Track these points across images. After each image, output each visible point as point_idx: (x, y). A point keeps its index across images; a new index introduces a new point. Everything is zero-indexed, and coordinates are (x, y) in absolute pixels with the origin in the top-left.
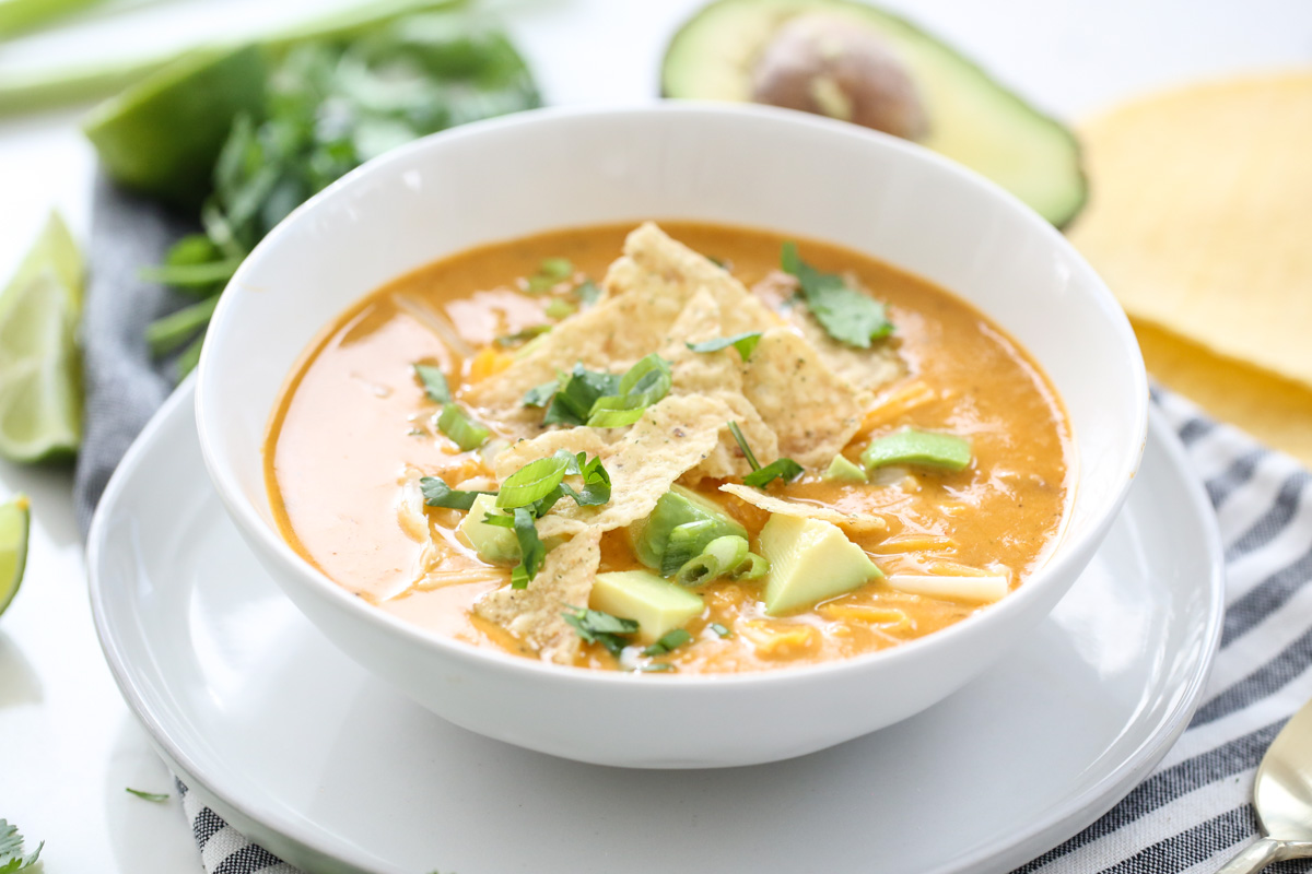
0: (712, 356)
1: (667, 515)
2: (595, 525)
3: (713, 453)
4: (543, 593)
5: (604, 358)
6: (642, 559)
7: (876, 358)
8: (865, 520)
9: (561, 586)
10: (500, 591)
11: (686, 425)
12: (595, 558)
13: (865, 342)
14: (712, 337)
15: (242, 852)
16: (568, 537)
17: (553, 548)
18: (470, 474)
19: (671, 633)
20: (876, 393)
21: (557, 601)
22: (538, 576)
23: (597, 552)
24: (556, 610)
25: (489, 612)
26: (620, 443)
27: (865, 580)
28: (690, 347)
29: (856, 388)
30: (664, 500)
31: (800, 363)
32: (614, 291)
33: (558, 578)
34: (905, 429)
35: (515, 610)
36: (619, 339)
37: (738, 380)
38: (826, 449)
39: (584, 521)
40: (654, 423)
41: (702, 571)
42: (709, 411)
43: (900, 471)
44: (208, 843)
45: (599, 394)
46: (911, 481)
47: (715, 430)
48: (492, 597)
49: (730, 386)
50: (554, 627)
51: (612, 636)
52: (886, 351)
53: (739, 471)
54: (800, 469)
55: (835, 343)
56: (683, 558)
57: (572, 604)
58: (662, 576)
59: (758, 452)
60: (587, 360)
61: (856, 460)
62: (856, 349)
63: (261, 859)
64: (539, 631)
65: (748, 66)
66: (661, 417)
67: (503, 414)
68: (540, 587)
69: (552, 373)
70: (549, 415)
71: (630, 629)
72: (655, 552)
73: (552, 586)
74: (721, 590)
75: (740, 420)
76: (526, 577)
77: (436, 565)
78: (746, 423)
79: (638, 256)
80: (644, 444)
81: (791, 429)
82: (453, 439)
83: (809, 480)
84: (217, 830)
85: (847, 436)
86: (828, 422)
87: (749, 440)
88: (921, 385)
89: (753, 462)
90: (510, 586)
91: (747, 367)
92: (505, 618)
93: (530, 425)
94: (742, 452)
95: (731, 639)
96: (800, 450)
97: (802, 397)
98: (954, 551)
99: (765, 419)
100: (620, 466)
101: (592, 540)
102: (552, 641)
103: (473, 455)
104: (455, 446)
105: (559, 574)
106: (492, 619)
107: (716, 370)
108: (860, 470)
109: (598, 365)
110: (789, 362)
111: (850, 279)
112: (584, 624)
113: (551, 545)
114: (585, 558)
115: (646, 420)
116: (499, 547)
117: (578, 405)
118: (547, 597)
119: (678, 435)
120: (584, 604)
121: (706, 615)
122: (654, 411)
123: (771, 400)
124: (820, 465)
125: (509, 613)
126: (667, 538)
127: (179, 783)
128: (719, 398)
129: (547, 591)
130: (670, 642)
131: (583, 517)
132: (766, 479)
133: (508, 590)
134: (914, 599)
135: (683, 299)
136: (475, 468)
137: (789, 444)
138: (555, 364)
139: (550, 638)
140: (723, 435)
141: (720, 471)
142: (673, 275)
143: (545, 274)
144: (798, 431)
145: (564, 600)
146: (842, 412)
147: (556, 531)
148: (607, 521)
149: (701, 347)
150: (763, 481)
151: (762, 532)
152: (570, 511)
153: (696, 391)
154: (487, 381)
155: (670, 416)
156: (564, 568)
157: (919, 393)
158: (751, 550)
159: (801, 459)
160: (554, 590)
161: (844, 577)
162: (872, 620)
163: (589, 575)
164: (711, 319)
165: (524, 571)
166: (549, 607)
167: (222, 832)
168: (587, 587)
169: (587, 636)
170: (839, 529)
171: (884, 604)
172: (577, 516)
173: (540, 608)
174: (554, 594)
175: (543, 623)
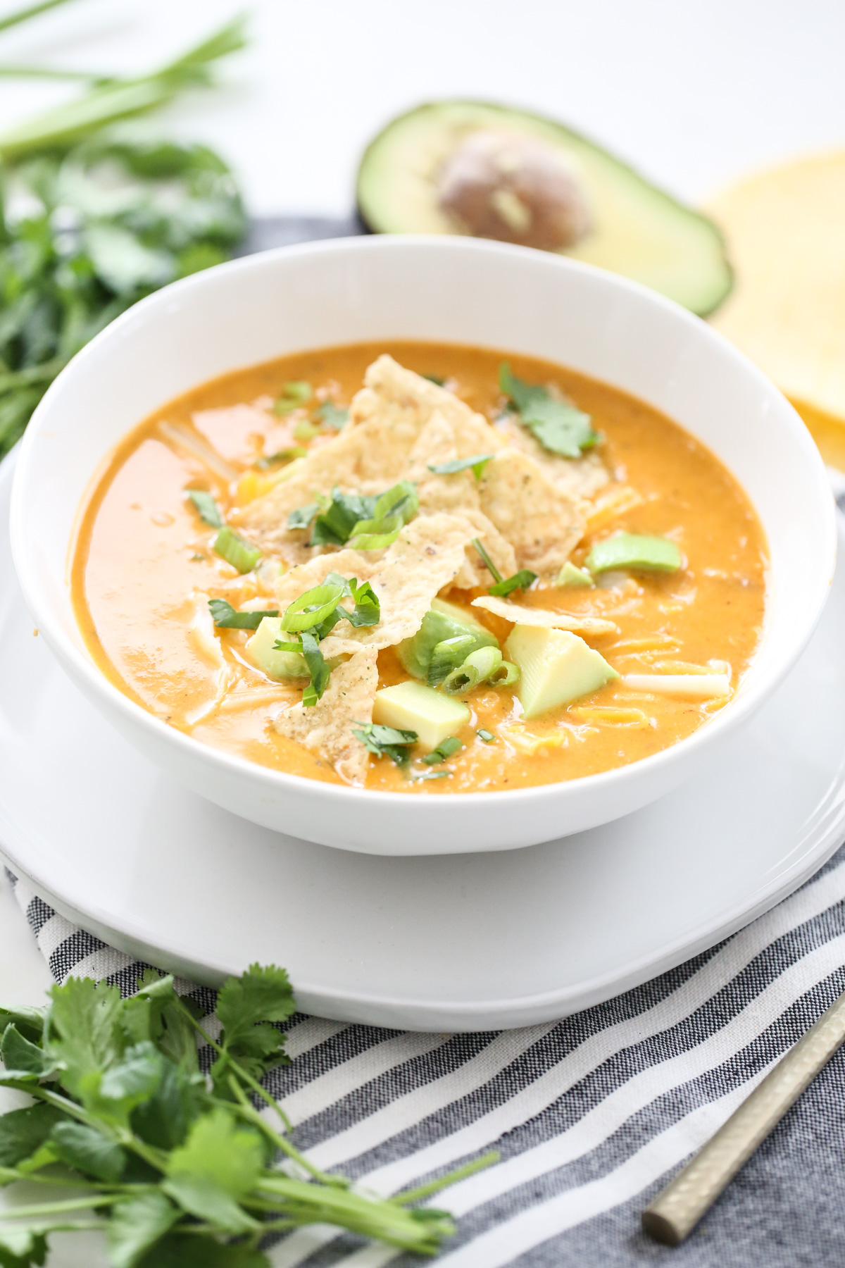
0: (451, 477)
1: (430, 631)
2: (371, 645)
3: (461, 569)
4: (331, 709)
5: (355, 479)
6: (410, 670)
7: (586, 466)
8: (598, 625)
9: (345, 702)
10: (293, 708)
11: (436, 543)
12: (374, 676)
13: (575, 452)
14: (448, 458)
15: (74, 938)
16: (348, 657)
17: (336, 667)
18: (250, 595)
19: (445, 741)
20: (593, 500)
21: (344, 716)
22: (325, 694)
23: (375, 669)
24: (343, 724)
25: (285, 729)
26: (380, 563)
27: (605, 682)
28: (432, 469)
29: (575, 498)
30: (429, 618)
31: (526, 480)
32: (359, 419)
33: (342, 695)
34: (620, 534)
35: (308, 726)
36: (369, 463)
37: (476, 499)
38: (554, 556)
39: (360, 641)
40: (409, 543)
41: (463, 680)
42: (454, 528)
43: (622, 575)
44: (43, 930)
45: (357, 518)
46: (632, 584)
47: (461, 547)
48: (287, 715)
49: (469, 504)
50: (344, 740)
51: (396, 747)
52: (594, 459)
53: (483, 581)
54: (534, 577)
55: (549, 453)
56: (446, 668)
57: (357, 719)
58: (430, 685)
59: (497, 563)
60: (341, 482)
61: (580, 563)
62: (568, 458)
63: (91, 944)
64: (331, 745)
65: (432, 179)
66: (414, 538)
67: (272, 535)
68: (327, 703)
69: (311, 495)
70: (314, 536)
71: (410, 740)
72: (421, 664)
73: (337, 703)
74: (482, 696)
75: (480, 535)
76: (316, 695)
77: (233, 686)
78: (486, 538)
79: (378, 387)
80: (402, 563)
81: (522, 539)
82: (231, 563)
83: (543, 587)
84: (49, 918)
85: (572, 542)
86: (555, 531)
87: (489, 553)
88: (629, 491)
89: (494, 573)
90: (301, 704)
91: (482, 486)
92: (300, 734)
93: (297, 544)
94: (484, 564)
95: (496, 744)
96: (531, 557)
97: (530, 509)
98: (677, 650)
99: (501, 531)
100: (383, 585)
101: (369, 660)
102: (344, 753)
103: (251, 577)
104: (233, 570)
105: (343, 692)
106: (288, 734)
107: (455, 491)
108: (584, 574)
109: (350, 486)
110: (518, 479)
111: (554, 390)
112: (372, 739)
113: (333, 664)
114: (365, 677)
115: (401, 540)
116: (287, 666)
117: (338, 527)
118: (334, 713)
119: (430, 552)
120: (369, 720)
121: (474, 722)
122: (408, 532)
123: (504, 514)
124: (551, 571)
125: (303, 728)
126: (431, 651)
127: (9, 873)
128: (462, 516)
129: (334, 707)
130: (445, 750)
131: (358, 637)
132: (508, 590)
133: (299, 707)
134: (649, 697)
135: (419, 424)
136: (254, 589)
137: (523, 554)
138: (314, 486)
139: (341, 751)
140: (468, 550)
141: (467, 582)
142: (409, 403)
143: (287, 397)
144: (529, 540)
145: (350, 716)
146: (565, 520)
147: (337, 652)
148: (380, 641)
149: (441, 469)
150: (505, 591)
151: (509, 638)
152: (346, 631)
153: (440, 509)
154: (255, 503)
155: (421, 535)
156: (347, 686)
157: (628, 499)
158: (504, 658)
159: (534, 565)
160: (340, 705)
161: (586, 682)
162: (616, 720)
163: (370, 693)
164: (446, 442)
165: (313, 690)
166: (337, 722)
167: (53, 919)
168: (369, 704)
169: (376, 750)
170: (581, 639)
171: (623, 704)
172: (352, 635)
173: (329, 723)
174: (341, 710)
175: (333, 737)
